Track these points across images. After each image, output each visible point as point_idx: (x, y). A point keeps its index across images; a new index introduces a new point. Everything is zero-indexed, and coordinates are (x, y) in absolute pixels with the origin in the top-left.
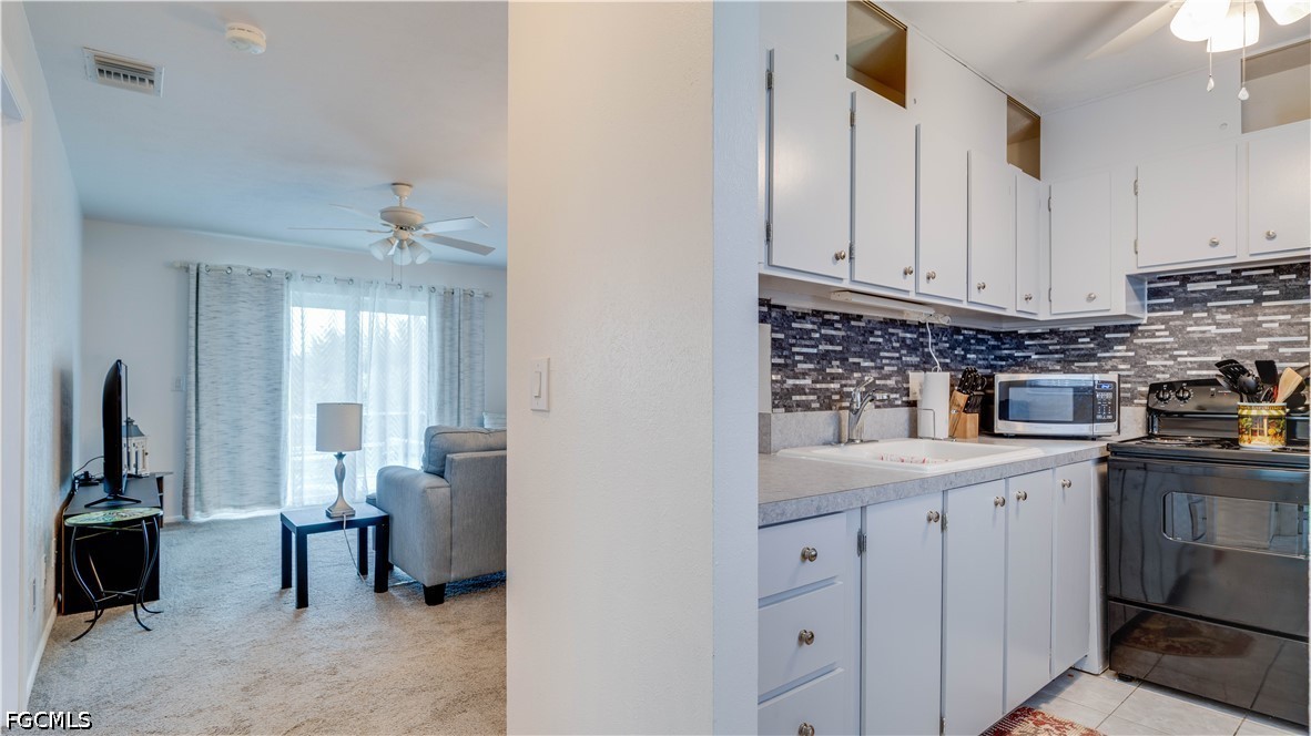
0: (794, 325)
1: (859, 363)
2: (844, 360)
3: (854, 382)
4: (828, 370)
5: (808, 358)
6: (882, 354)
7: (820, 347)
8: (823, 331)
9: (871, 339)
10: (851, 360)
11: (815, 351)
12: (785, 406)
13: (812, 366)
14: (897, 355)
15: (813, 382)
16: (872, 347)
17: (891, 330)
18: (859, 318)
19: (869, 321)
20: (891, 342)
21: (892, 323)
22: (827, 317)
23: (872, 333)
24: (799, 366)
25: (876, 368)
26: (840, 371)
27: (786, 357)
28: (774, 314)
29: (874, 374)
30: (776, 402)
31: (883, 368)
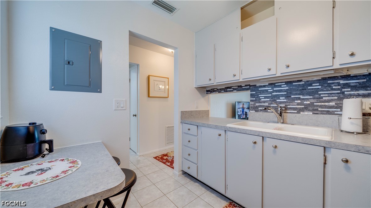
0: (259, 89)
1: (300, 97)
2: (287, 97)
3: (296, 104)
4: (277, 101)
5: (266, 97)
6: (319, 93)
7: (273, 94)
8: (274, 89)
9: (309, 88)
10: (292, 96)
11: (270, 95)
12: (255, 110)
13: (269, 100)
14: (339, 92)
15: (269, 104)
16: (310, 90)
17: (329, 82)
18: (301, 81)
19: (308, 81)
20: (330, 87)
21: (331, 78)
22: (276, 84)
23: (311, 85)
24: (262, 100)
25: (314, 98)
26: (285, 100)
27: (256, 98)
28: (251, 88)
29: (312, 101)
30: (252, 109)
31: (322, 98)
